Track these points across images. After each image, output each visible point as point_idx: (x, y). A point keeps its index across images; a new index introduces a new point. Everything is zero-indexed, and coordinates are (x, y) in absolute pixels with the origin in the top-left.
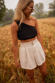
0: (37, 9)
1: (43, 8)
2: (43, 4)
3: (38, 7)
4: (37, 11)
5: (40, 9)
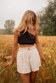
0: (8, 25)
1: (14, 25)
2: (14, 22)
4: (7, 27)
5: (11, 26)
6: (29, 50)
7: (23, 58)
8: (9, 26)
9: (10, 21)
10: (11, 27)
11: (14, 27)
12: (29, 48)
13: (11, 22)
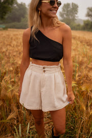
0: (66, 12)
1: (76, 14)
3: (69, 9)
4: (65, 16)
5: (71, 14)
6: (44, 71)
7: (30, 82)
8: (67, 15)
9: (71, 5)
10: (70, 16)
11: (76, 15)
12: (44, 68)
13: (71, 7)
